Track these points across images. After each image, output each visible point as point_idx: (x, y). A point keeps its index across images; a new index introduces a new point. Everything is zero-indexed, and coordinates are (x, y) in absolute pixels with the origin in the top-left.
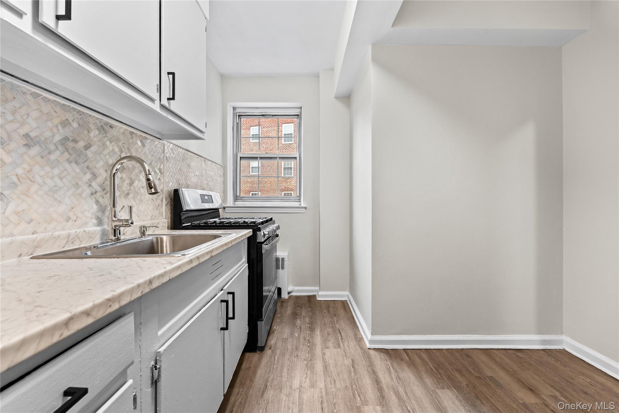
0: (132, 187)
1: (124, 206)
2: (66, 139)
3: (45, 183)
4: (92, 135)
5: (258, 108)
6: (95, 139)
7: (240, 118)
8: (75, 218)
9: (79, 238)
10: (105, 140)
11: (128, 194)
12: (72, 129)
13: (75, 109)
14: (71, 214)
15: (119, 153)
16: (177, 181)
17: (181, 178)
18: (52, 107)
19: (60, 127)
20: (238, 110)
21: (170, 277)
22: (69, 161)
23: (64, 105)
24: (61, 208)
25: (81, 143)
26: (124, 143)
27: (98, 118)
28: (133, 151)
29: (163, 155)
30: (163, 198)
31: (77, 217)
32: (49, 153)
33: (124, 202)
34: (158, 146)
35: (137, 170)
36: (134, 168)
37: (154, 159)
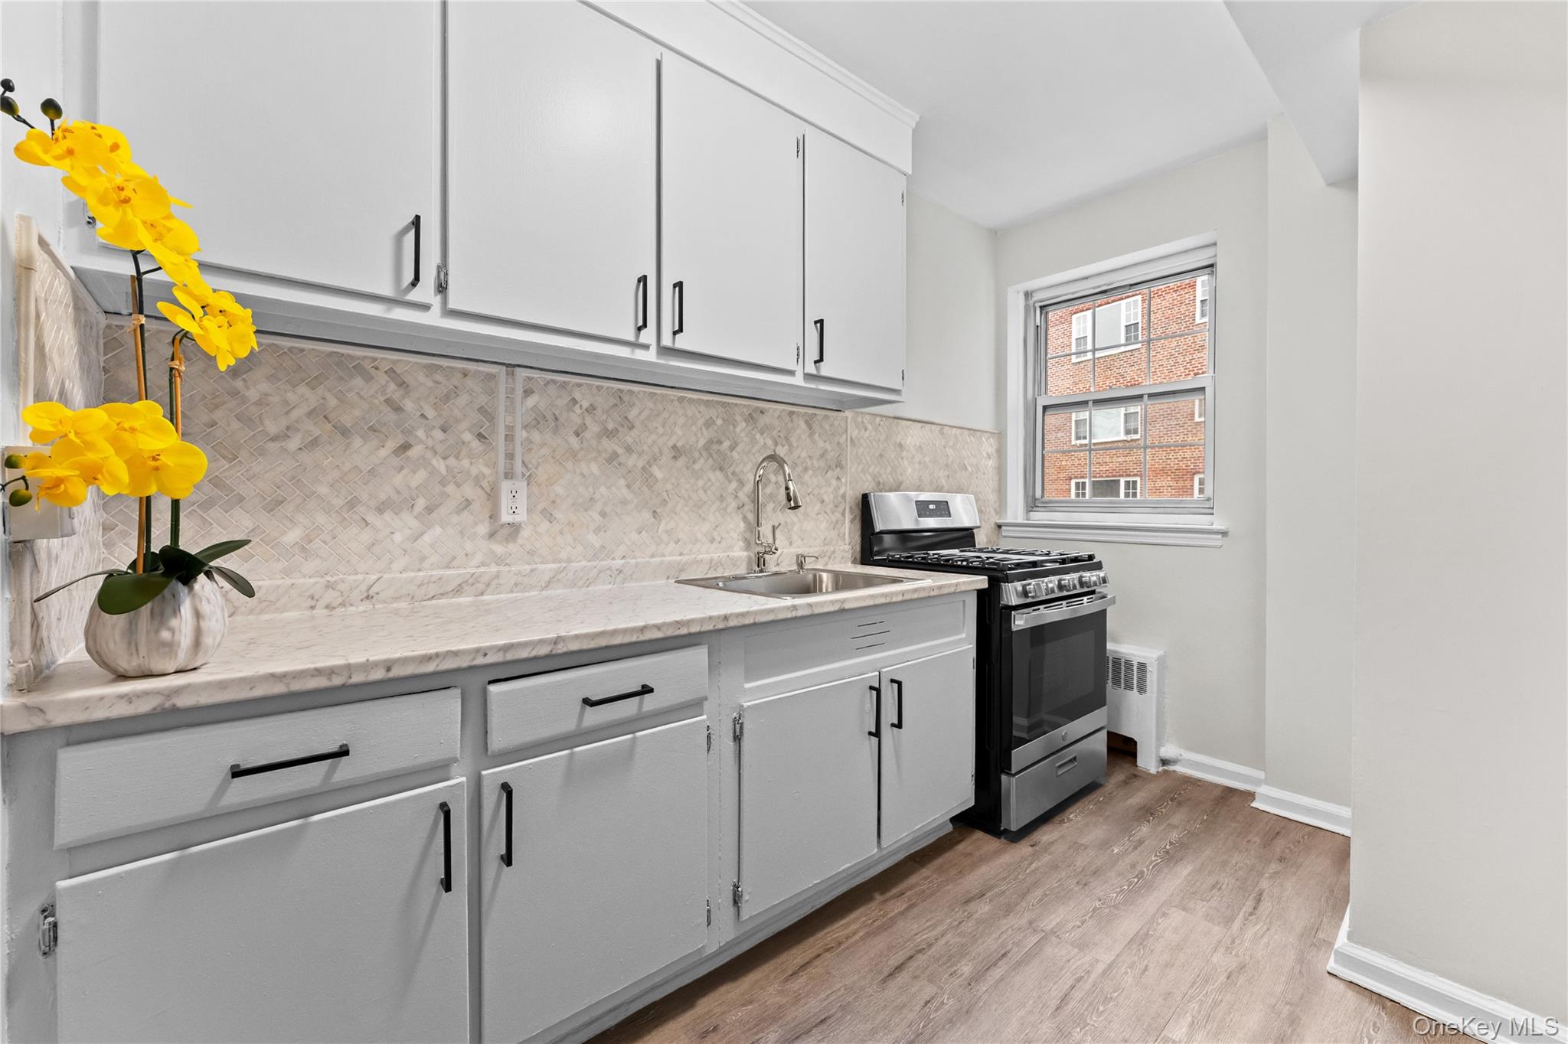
2: (710, 442)
3: (690, 498)
4: (738, 430)
5: (1087, 278)
6: (743, 435)
7: (1044, 312)
8: (719, 540)
9: (721, 564)
10: (754, 432)
12: (715, 428)
13: (718, 402)
14: (715, 534)
15: (773, 447)
16: (874, 478)
17: (882, 472)
18: (696, 408)
19: (703, 427)
20: (1037, 297)
21: (755, 619)
22: (713, 469)
23: (708, 401)
24: (706, 527)
25: (726, 444)
26: (779, 432)
27: (745, 406)
28: (793, 439)
29: (844, 436)
30: (845, 510)
31: (722, 538)
32: (694, 462)
33: (780, 517)
34: (836, 424)
35: (799, 469)
36: (794, 465)
37: (828, 446)
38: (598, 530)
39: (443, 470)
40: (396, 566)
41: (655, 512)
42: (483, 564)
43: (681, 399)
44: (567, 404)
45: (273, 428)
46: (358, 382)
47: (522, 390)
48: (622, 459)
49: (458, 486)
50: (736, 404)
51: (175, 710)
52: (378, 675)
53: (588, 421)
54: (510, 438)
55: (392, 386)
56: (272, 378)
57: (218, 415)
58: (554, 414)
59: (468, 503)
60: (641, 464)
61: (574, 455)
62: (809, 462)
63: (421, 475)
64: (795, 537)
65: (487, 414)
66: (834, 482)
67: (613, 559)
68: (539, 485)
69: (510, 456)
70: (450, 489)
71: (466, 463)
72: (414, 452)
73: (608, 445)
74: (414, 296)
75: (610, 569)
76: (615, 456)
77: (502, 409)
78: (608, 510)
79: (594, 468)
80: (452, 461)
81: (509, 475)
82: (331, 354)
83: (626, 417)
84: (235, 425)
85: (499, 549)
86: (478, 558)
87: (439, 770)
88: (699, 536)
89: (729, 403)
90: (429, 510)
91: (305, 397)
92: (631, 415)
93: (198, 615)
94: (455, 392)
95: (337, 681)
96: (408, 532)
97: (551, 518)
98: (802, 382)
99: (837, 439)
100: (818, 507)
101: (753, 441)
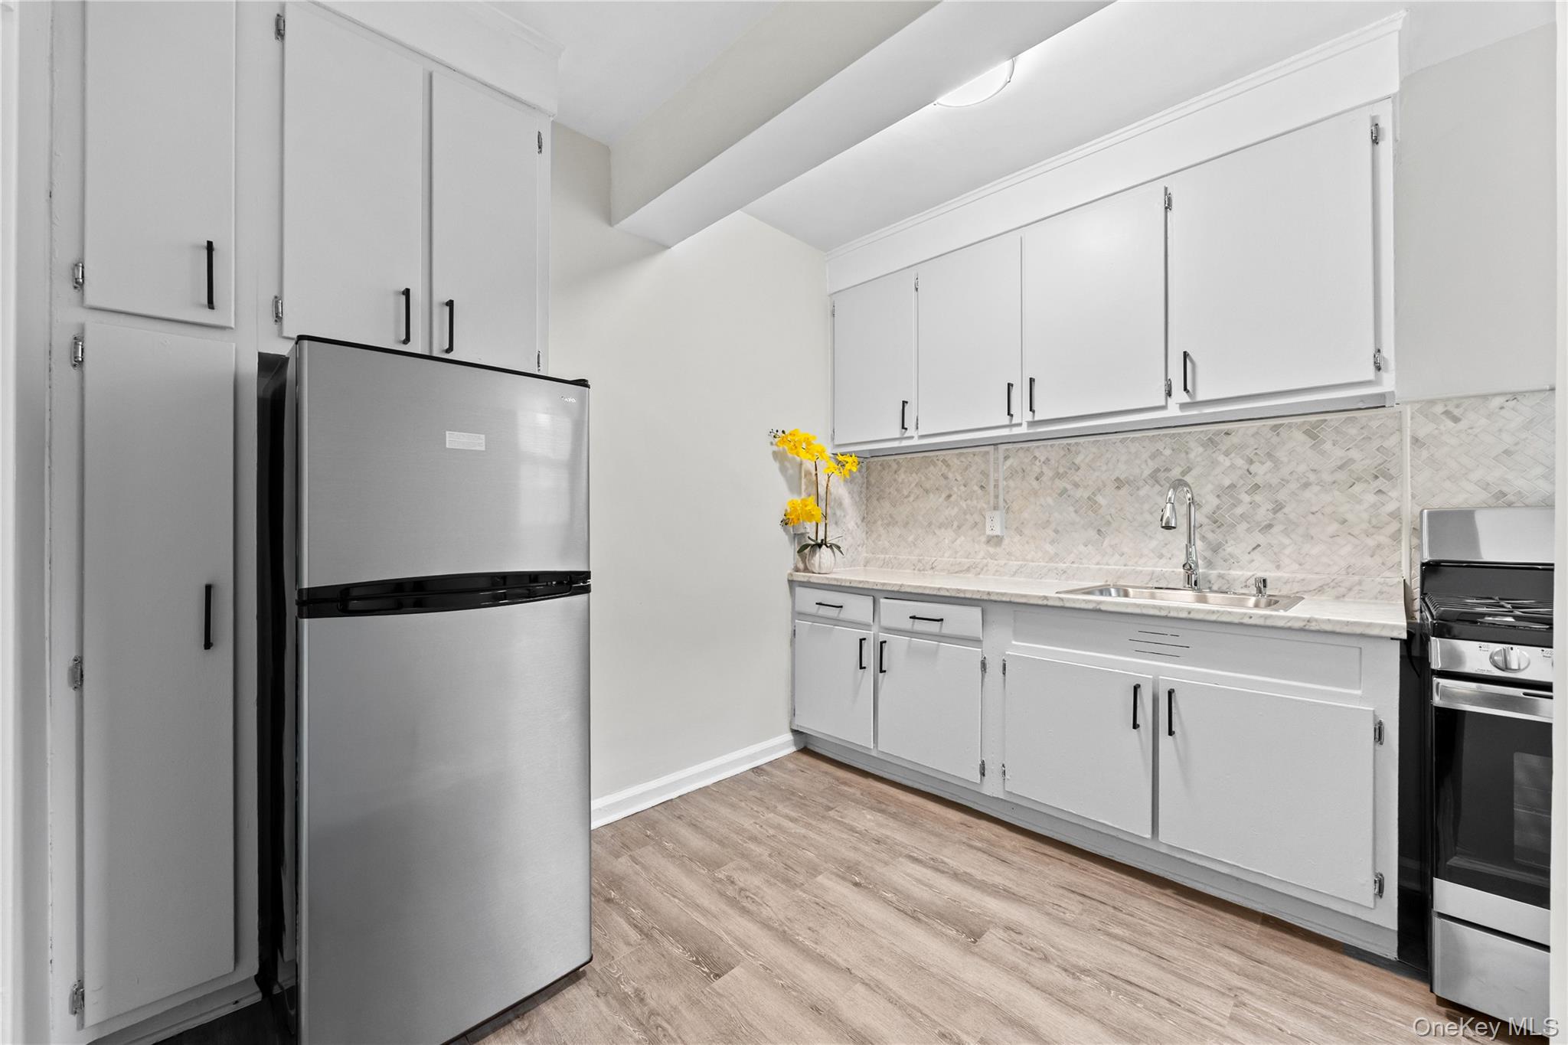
0: (1280, 515)
1: (1259, 546)
2: (1158, 470)
4: (1192, 456)
6: (1199, 459)
8: (1170, 556)
9: (1165, 578)
10: (1214, 455)
11: (1270, 526)
12: (1163, 458)
13: (1165, 435)
14: (1164, 551)
18: (1141, 444)
19: (1149, 460)
23: (1153, 436)
24: (1153, 544)
25: (1178, 470)
26: (1256, 449)
27: (1202, 431)
28: (1281, 454)
30: (1400, 530)
31: (1172, 555)
32: (1138, 489)
33: (1260, 538)
34: (1374, 424)
35: (1293, 486)
36: (1284, 482)
37: (1354, 454)
38: (1052, 542)
39: (964, 506)
40: (946, 555)
41: (1099, 530)
42: (984, 558)
43: (1122, 441)
44: (1031, 461)
45: (906, 493)
46: (932, 468)
47: (1003, 457)
48: (1071, 493)
49: (972, 515)
50: (1190, 433)
51: (809, 582)
52: (848, 584)
53: (1045, 469)
54: (996, 486)
55: (944, 467)
56: (905, 472)
57: (892, 490)
58: (1023, 469)
59: (976, 524)
60: (1086, 495)
61: (1035, 493)
62: (1312, 477)
63: (956, 510)
65: (985, 474)
66: (1371, 498)
67: (1065, 563)
68: (1014, 513)
69: (997, 497)
70: (968, 517)
71: (975, 502)
72: (953, 499)
73: (1061, 484)
74: (907, 434)
75: (1056, 569)
76: (1065, 490)
77: (992, 470)
78: (1059, 529)
79: (1050, 500)
80: (969, 502)
81: (996, 508)
82: (923, 457)
83: (1073, 463)
84: (896, 493)
85: (992, 550)
86: (982, 554)
87: (867, 626)
89: (1179, 434)
90: (959, 527)
91: (915, 478)
92: (1077, 461)
93: (820, 558)
94: (970, 465)
95: (839, 584)
96: (950, 538)
97: (1021, 533)
98: (1178, 413)
99: (1376, 443)
100: (1334, 527)
101: (1214, 463)
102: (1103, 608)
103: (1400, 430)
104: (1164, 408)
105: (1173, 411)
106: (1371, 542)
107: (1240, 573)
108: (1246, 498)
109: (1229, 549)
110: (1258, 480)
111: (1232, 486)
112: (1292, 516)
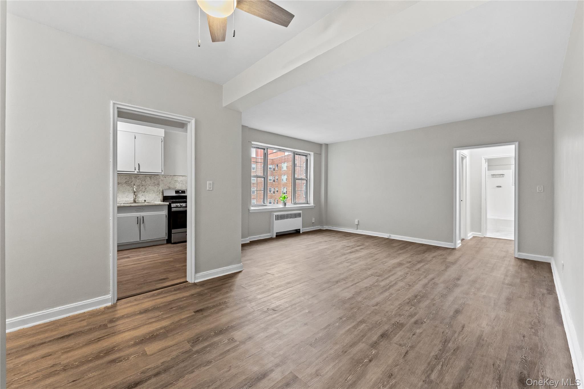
0: (146, 190)
2: (126, 181)
4: (133, 179)
9: (128, 201)
11: (144, 192)
14: (127, 196)
16: (168, 186)
22: (127, 186)
24: (125, 195)
25: (130, 182)
28: (146, 180)
29: (160, 180)
30: (160, 192)
33: (143, 194)
34: (157, 177)
35: (148, 185)
36: (147, 185)
37: (155, 181)
62: (150, 184)
64: (147, 197)
66: (157, 188)
88: (124, 196)
98: (137, 173)
99: (157, 180)
100: (153, 192)
101: (136, 181)
102: (132, 205)
103: (160, 178)
104: (134, 172)
105: (136, 173)
106: (157, 194)
107: (141, 199)
108: (141, 187)
109: (139, 195)
110: (143, 184)
111: (139, 185)
112: (148, 190)
